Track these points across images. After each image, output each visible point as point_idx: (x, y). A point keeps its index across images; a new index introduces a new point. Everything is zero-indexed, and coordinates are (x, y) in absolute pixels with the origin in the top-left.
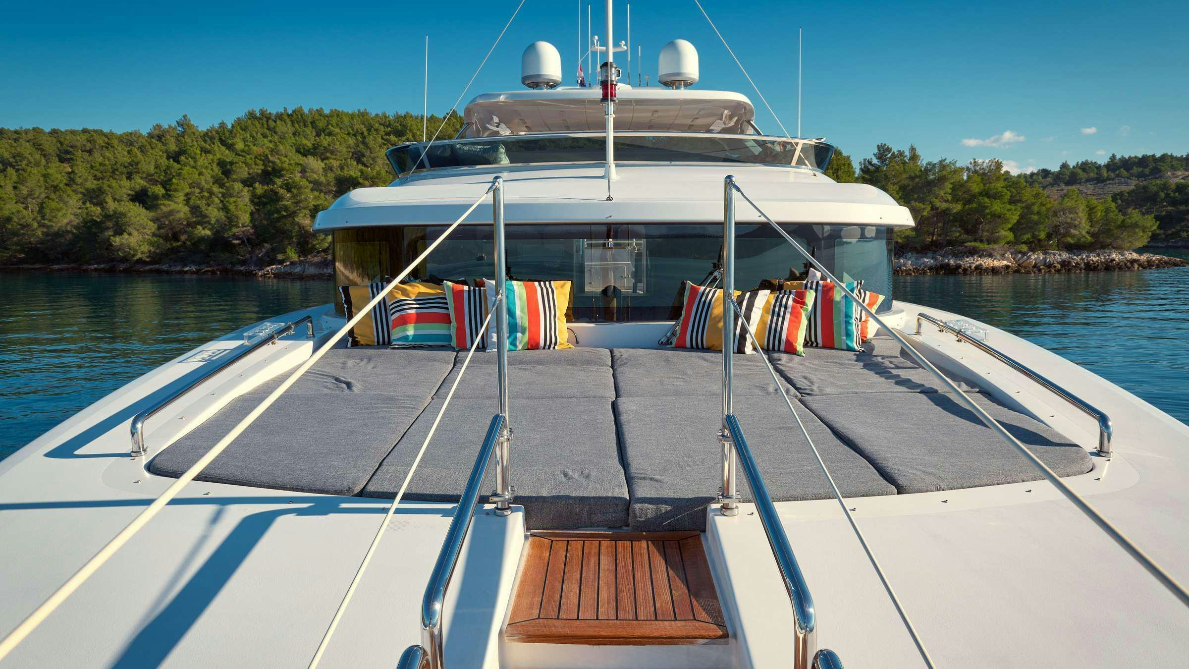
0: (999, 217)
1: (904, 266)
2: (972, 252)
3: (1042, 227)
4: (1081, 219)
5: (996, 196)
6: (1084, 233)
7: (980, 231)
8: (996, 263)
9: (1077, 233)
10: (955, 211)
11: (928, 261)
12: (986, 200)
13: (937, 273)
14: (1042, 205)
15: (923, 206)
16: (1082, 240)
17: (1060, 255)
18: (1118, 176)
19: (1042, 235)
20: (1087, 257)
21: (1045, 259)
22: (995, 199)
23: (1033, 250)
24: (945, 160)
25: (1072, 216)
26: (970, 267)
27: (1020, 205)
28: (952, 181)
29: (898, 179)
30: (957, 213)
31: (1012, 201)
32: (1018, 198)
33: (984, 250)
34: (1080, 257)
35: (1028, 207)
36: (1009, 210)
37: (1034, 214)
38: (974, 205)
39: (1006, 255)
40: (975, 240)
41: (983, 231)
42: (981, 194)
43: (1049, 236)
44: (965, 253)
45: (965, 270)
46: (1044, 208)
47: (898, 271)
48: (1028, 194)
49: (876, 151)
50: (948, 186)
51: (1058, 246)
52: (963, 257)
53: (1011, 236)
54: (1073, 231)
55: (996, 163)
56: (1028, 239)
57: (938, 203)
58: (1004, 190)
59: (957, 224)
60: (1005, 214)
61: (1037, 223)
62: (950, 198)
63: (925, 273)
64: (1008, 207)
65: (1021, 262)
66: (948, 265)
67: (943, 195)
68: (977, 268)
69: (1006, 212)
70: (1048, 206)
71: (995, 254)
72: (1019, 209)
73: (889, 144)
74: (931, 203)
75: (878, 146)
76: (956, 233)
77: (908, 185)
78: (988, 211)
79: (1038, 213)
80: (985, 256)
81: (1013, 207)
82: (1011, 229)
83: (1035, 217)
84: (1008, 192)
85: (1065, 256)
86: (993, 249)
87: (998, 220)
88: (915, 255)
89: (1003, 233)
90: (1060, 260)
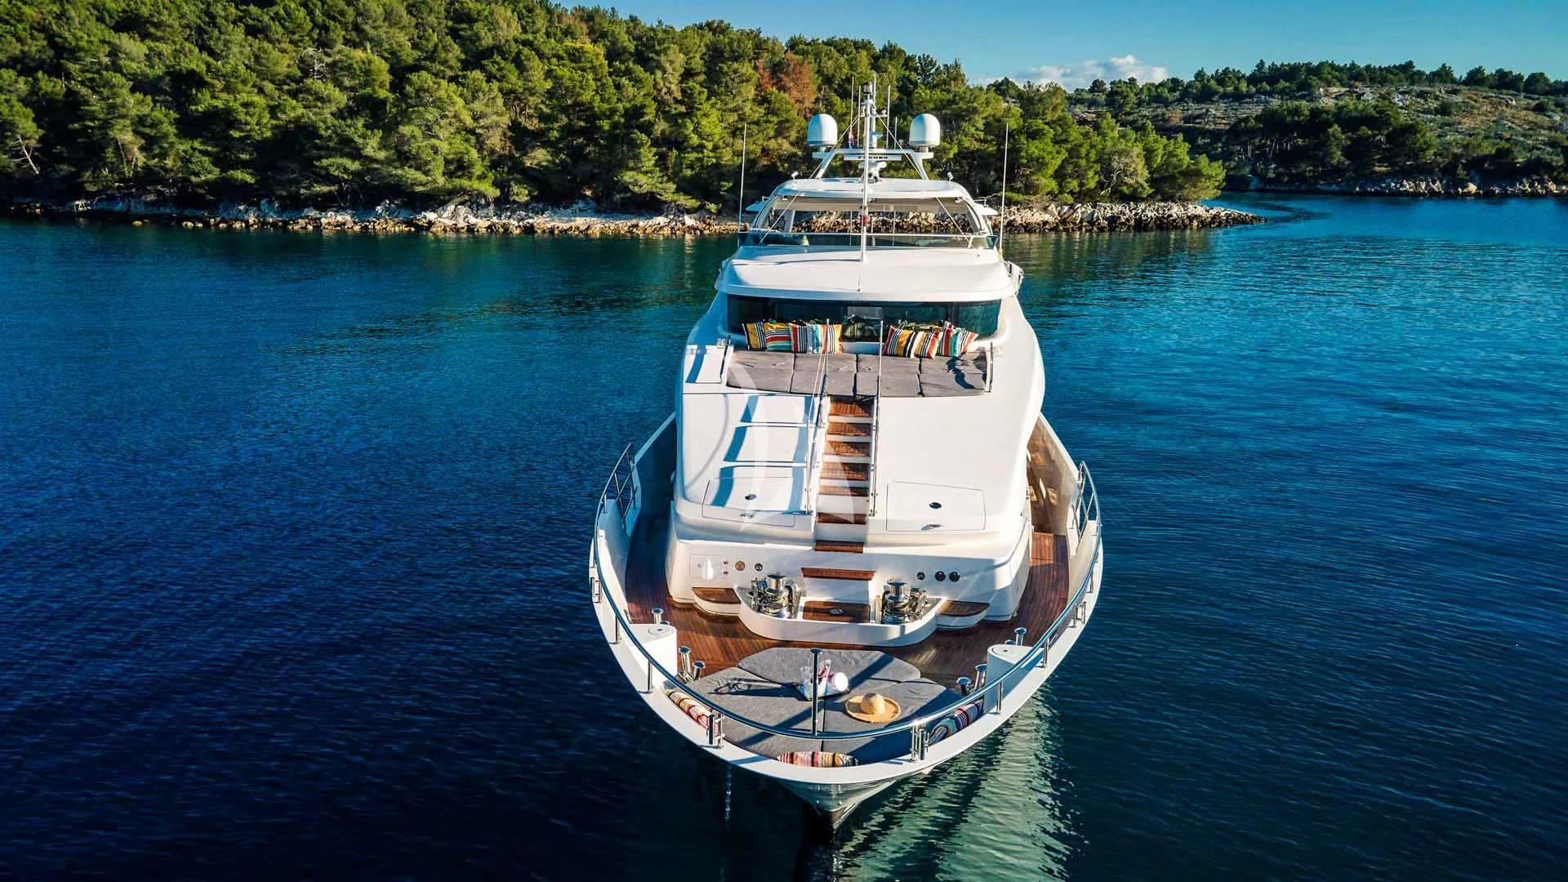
0: (1038, 160)
3: (1090, 174)
4: (1137, 165)
5: (1039, 135)
6: (1141, 181)
7: (1017, 180)
8: (1035, 218)
9: (1132, 181)
10: (986, 152)
12: (1024, 139)
14: (1092, 146)
16: (1139, 189)
17: (1112, 209)
18: (1258, 92)
19: (1092, 184)
20: (1142, 211)
21: (1093, 213)
22: (1034, 139)
23: (1081, 202)
27: (1065, 146)
30: (989, 155)
31: (1057, 141)
32: (1063, 137)
33: (1023, 201)
35: (1076, 149)
36: (1049, 153)
37: (1082, 158)
39: (1050, 208)
40: (1014, 190)
41: (1023, 178)
42: (1021, 131)
43: (1101, 185)
46: (1093, 151)
48: (1075, 133)
50: (980, 121)
51: (1110, 197)
53: (1053, 185)
56: (1075, 188)
58: (1049, 126)
60: (1044, 158)
61: (1085, 169)
62: (982, 136)
64: (1050, 148)
65: (1066, 216)
67: (973, 131)
68: (1010, 224)
69: (1045, 155)
70: (1098, 147)
71: (1034, 206)
72: (1063, 150)
78: (1025, 154)
79: (1087, 156)
80: (1024, 209)
81: (1055, 149)
82: (1052, 176)
83: (1083, 162)
84: (1053, 130)
85: (1118, 208)
86: (1033, 200)
87: (1037, 165)
89: (1043, 181)
90: (1109, 215)
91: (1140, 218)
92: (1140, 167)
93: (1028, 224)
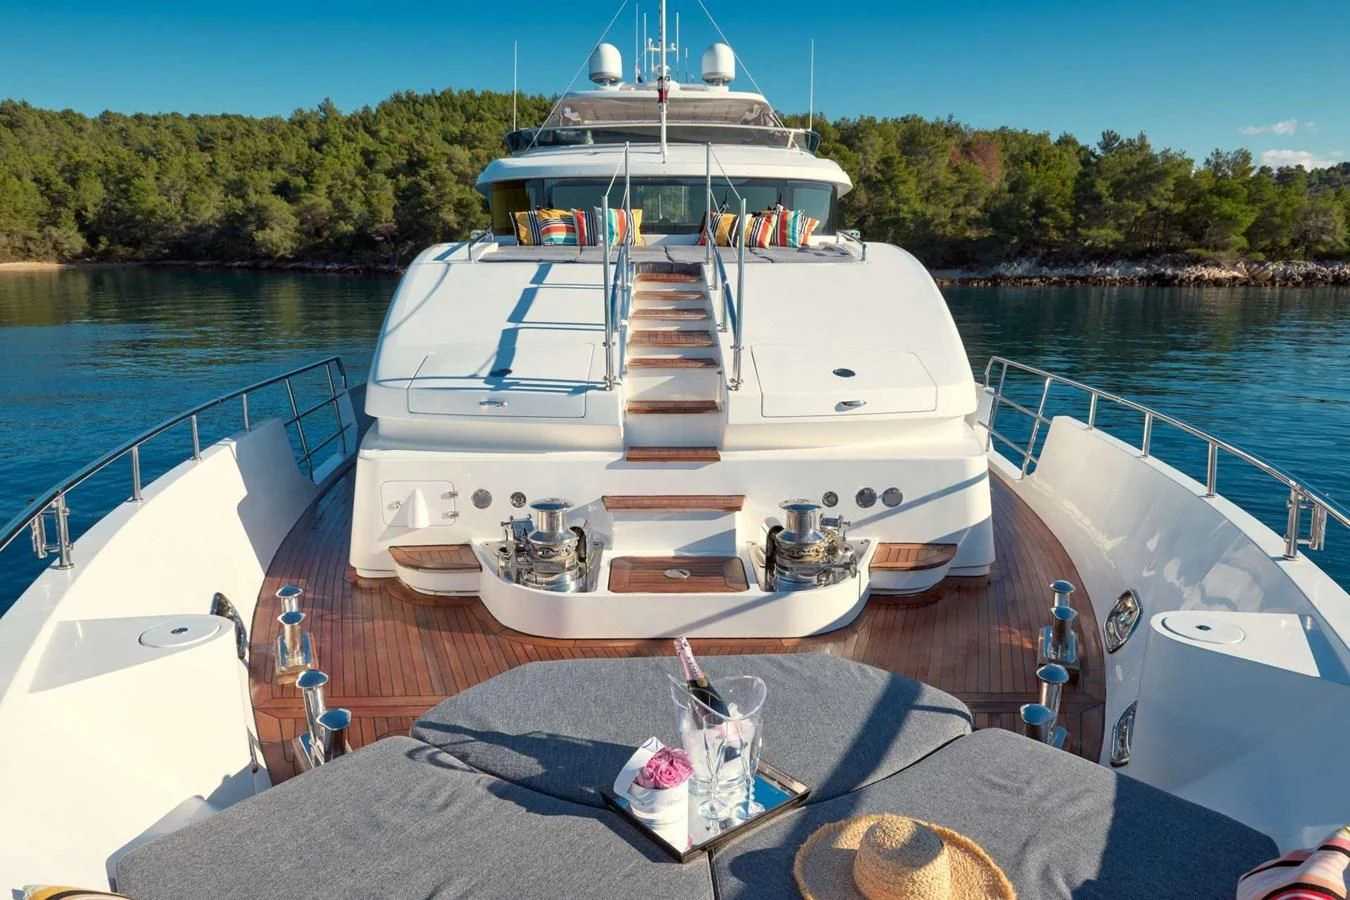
0: (1230, 218)
1: (1109, 275)
2: (1196, 261)
3: (1285, 232)
4: (1336, 223)
5: (1228, 194)
6: (1340, 240)
7: (1206, 237)
8: (1223, 274)
9: (1330, 239)
10: (1176, 211)
11: (1141, 270)
12: (1215, 198)
13: (1148, 285)
14: (1288, 205)
15: (1137, 205)
16: (1337, 248)
17: (1306, 266)
19: (1285, 242)
20: (1340, 269)
21: (1285, 270)
22: (1227, 196)
23: (1273, 260)
24: (1169, 150)
25: (1325, 219)
26: (1189, 278)
27: (1259, 205)
28: (1176, 175)
29: (1113, 173)
30: (1178, 214)
31: (1251, 200)
32: (1257, 197)
33: (1209, 259)
34: (1330, 269)
35: (1271, 208)
36: (1242, 211)
37: (1276, 216)
38: (1201, 205)
39: (1238, 265)
40: (1200, 247)
41: (1211, 236)
42: (1211, 191)
43: (1295, 243)
44: (1187, 262)
45: (1182, 281)
46: (1289, 210)
47: (1100, 281)
48: (1271, 193)
49: (1100, 139)
50: (1170, 182)
51: (1305, 254)
52: (1184, 266)
53: (1243, 242)
54: (1324, 237)
55: (1243, 154)
56: (1267, 246)
57: (1155, 202)
58: (1241, 187)
59: (1180, 227)
60: (1236, 216)
61: (1279, 227)
62: (1171, 195)
63: (1132, 283)
64: (1243, 207)
65: (1256, 273)
66: (1163, 274)
67: (1163, 191)
68: (1197, 278)
69: (1238, 213)
70: (1296, 206)
71: (1222, 263)
72: (1257, 209)
73: (1117, 131)
74: (1147, 202)
75: (1104, 134)
76: (1177, 239)
77: (1124, 181)
78: (1215, 212)
79: (1282, 215)
80: (1212, 265)
81: (1249, 208)
82: (1244, 234)
83: (1277, 221)
84: (1245, 190)
85: (1312, 266)
86: (1221, 258)
87: (1229, 223)
88: (1126, 263)
89: (1234, 238)
90: (1304, 271)
91: (1339, 275)
92: (1340, 225)
93: (1217, 279)
